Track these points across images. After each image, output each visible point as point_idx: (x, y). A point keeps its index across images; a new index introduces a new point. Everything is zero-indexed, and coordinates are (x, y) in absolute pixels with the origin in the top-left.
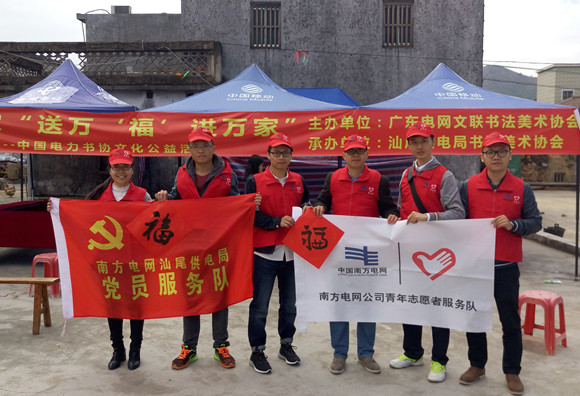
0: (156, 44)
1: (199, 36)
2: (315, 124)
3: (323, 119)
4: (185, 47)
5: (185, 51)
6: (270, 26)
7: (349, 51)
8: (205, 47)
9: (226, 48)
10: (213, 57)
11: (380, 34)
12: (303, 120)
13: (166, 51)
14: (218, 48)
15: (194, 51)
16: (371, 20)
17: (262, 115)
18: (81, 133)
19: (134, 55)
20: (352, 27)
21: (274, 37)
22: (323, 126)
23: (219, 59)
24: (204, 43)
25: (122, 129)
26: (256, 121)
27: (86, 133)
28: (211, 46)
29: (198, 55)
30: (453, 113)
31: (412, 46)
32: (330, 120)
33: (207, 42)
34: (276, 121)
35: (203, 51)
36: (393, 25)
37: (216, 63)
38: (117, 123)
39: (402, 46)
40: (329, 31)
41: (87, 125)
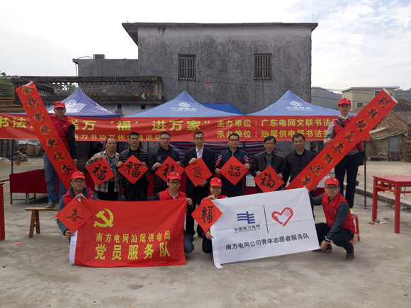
0: (124, 78)
1: (148, 73)
2: (221, 124)
3: (225, 121)
4: (140, 79)
5: (141, 82)
6: (190, 68)
7: (235, 82)
8: (152, 79)
9: (164, 80)
10: (157, 85)
11: (253, 72)
12: (214, 122)
13: (130, 82)
14: (160, 80)
15: (146, 82)
16: (248, 64)
17: (191, 119)
18: (89, 129)
19: (111, 84)
20: (236, 69)
21: (192, 74)
22: (225, 125)
23: (160, 86)
24: (151, 77)
25: (113, 127)
26: (188, 123)
27: (92, 129)
28: (156, 79)
29: (148, 84)
30: (297, 118)
31: (271, 79)
32: (229, 122)
33: (153, 77)
34: (199, 122)
35: (151, 82)
36: (260, 67)
37: (158, 88)
38: (110, 124)
39: (265, 79)
40: (223, 71)
41: (93, 125)
